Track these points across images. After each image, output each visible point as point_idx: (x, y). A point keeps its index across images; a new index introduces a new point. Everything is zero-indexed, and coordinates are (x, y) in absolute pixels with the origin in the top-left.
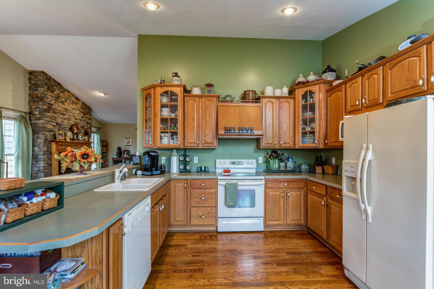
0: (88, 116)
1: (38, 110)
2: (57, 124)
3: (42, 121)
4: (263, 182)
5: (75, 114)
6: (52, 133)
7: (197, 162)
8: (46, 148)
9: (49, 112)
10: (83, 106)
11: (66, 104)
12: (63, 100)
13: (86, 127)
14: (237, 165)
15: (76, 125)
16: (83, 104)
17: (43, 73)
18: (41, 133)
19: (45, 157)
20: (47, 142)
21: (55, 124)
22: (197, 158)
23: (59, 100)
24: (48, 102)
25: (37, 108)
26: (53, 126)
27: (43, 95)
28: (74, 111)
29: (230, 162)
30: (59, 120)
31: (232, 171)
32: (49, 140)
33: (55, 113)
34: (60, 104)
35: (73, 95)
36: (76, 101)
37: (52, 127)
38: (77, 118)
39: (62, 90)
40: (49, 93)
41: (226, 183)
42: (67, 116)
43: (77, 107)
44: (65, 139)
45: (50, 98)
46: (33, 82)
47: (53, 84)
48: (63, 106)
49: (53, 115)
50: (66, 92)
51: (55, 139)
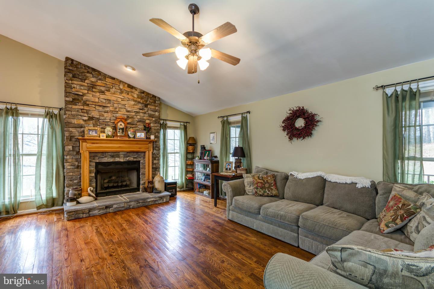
0: (153, 107)
2: (91, 118)
5: (126, 106)
6: (82, 129)
8: (70, 147)
10: (142, 95)
11: (108, 93)
12: (103, 89)
13: (148, 121)
16: (143, 92)
17: (66, 58)
19: (68, 157)
20: (73, 140)
21: (86, 118)
23: (94, 90)
24: (73, 92)
26: (84, 121)
28: (123, 102)
30: (95, 114)
32: (76, 137)
33: (86, 105)
34: (98, 94)
35: (123, 82)
36: (128, 89)
37: (82, 122)
38: (129, 110)
40: (75, 82)
42: (110, 109)
43: (131, 97)
45: (78, 87)
47: (82, 70)
48: (102, 96)
49: (82, 107)
50: (108, 80)
51: (84, 136)
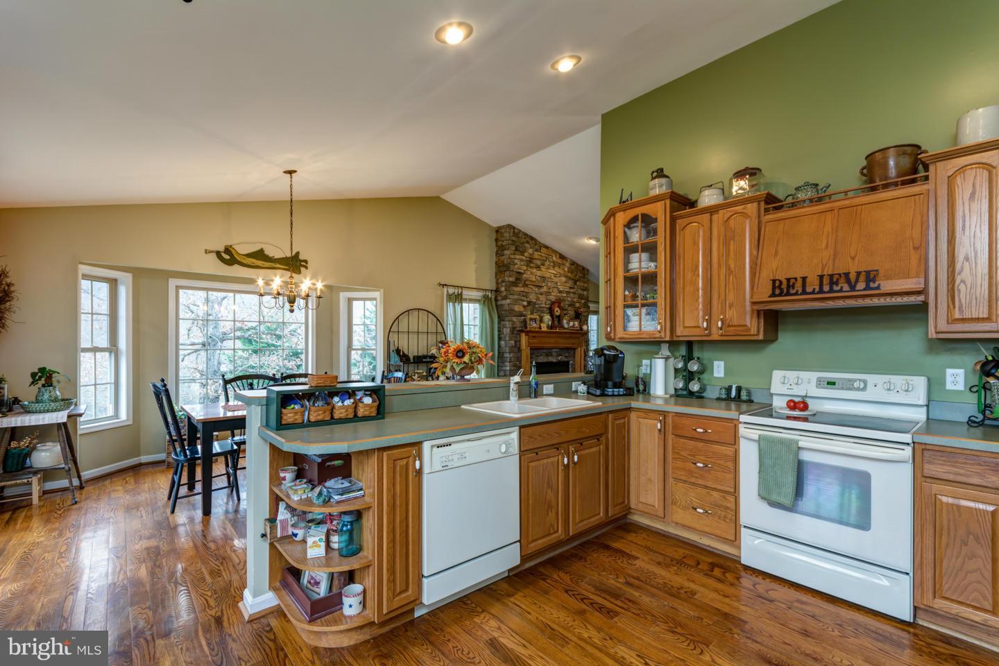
0: (582, 284)
1: (504, 284)
2: (529, 303)
3: (508, 301)
4: (908, 452)
5: (559, 284)
6: (523, 318)
7: (722, 375)
8: (513, 342)
9: (517, 286)
10: (573, 267)
11: (543, 268)
12: (539, 263)
13: (577, 305)
14: (842, 389)
15: (558, 302)
16: (573, 263)
17: (509, 226)
18: (507, 319)
19: (511, 355)
20: (515, 332)
21: (525, 303)
22: (722, 363)
23: (532, 265)
24: (515, 270)
25: (503, 281)
26: (524, 306)
27: (509, 260)
28: (556, 280)
29: (819, 380)
30: (532, 298)
31: (814, 406)
32: (518, 329)
33: (526, 285)
34: (534, 270)
35: (555, 252)
36: (560, 261)
37: (522, 309)
38: (561, 289)
39: (537, 247)
40: (517, 257)
41: (760, 436)
42: (545, 289)
43: (562, 272)
44: (540, 328)
45: (519, 263)
46: (500, 243)
47: (523, 240)
48: (539, 273)
49: (522, 289)
50: (543, 250)
51: (526, 328)
